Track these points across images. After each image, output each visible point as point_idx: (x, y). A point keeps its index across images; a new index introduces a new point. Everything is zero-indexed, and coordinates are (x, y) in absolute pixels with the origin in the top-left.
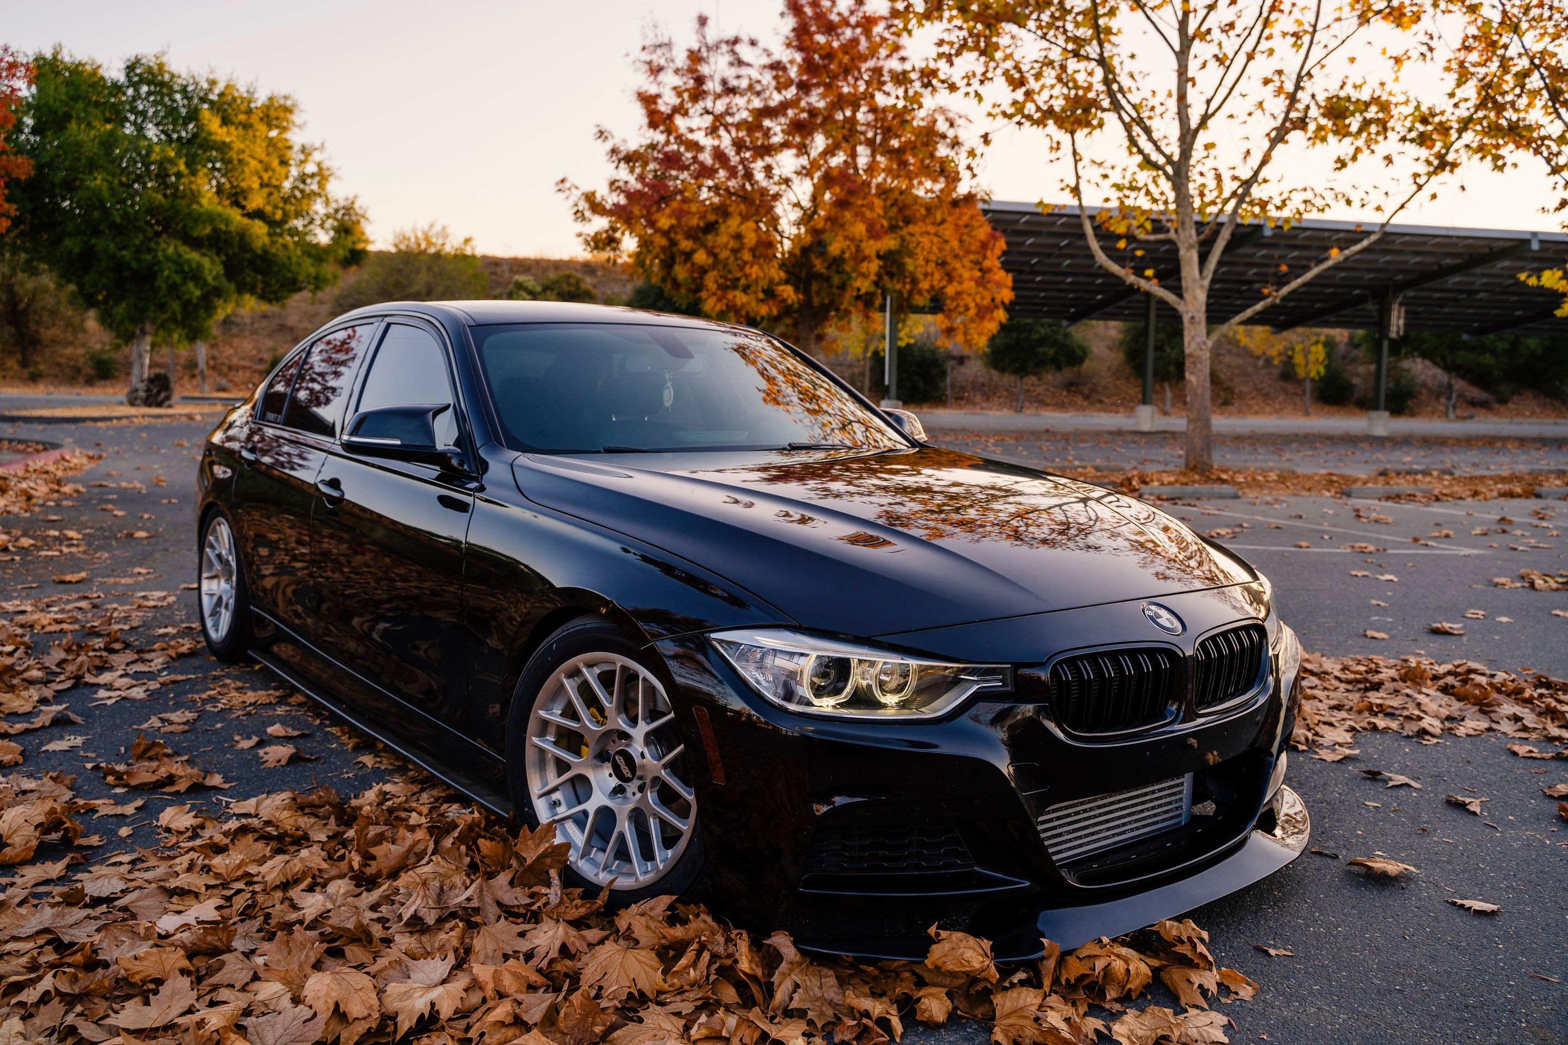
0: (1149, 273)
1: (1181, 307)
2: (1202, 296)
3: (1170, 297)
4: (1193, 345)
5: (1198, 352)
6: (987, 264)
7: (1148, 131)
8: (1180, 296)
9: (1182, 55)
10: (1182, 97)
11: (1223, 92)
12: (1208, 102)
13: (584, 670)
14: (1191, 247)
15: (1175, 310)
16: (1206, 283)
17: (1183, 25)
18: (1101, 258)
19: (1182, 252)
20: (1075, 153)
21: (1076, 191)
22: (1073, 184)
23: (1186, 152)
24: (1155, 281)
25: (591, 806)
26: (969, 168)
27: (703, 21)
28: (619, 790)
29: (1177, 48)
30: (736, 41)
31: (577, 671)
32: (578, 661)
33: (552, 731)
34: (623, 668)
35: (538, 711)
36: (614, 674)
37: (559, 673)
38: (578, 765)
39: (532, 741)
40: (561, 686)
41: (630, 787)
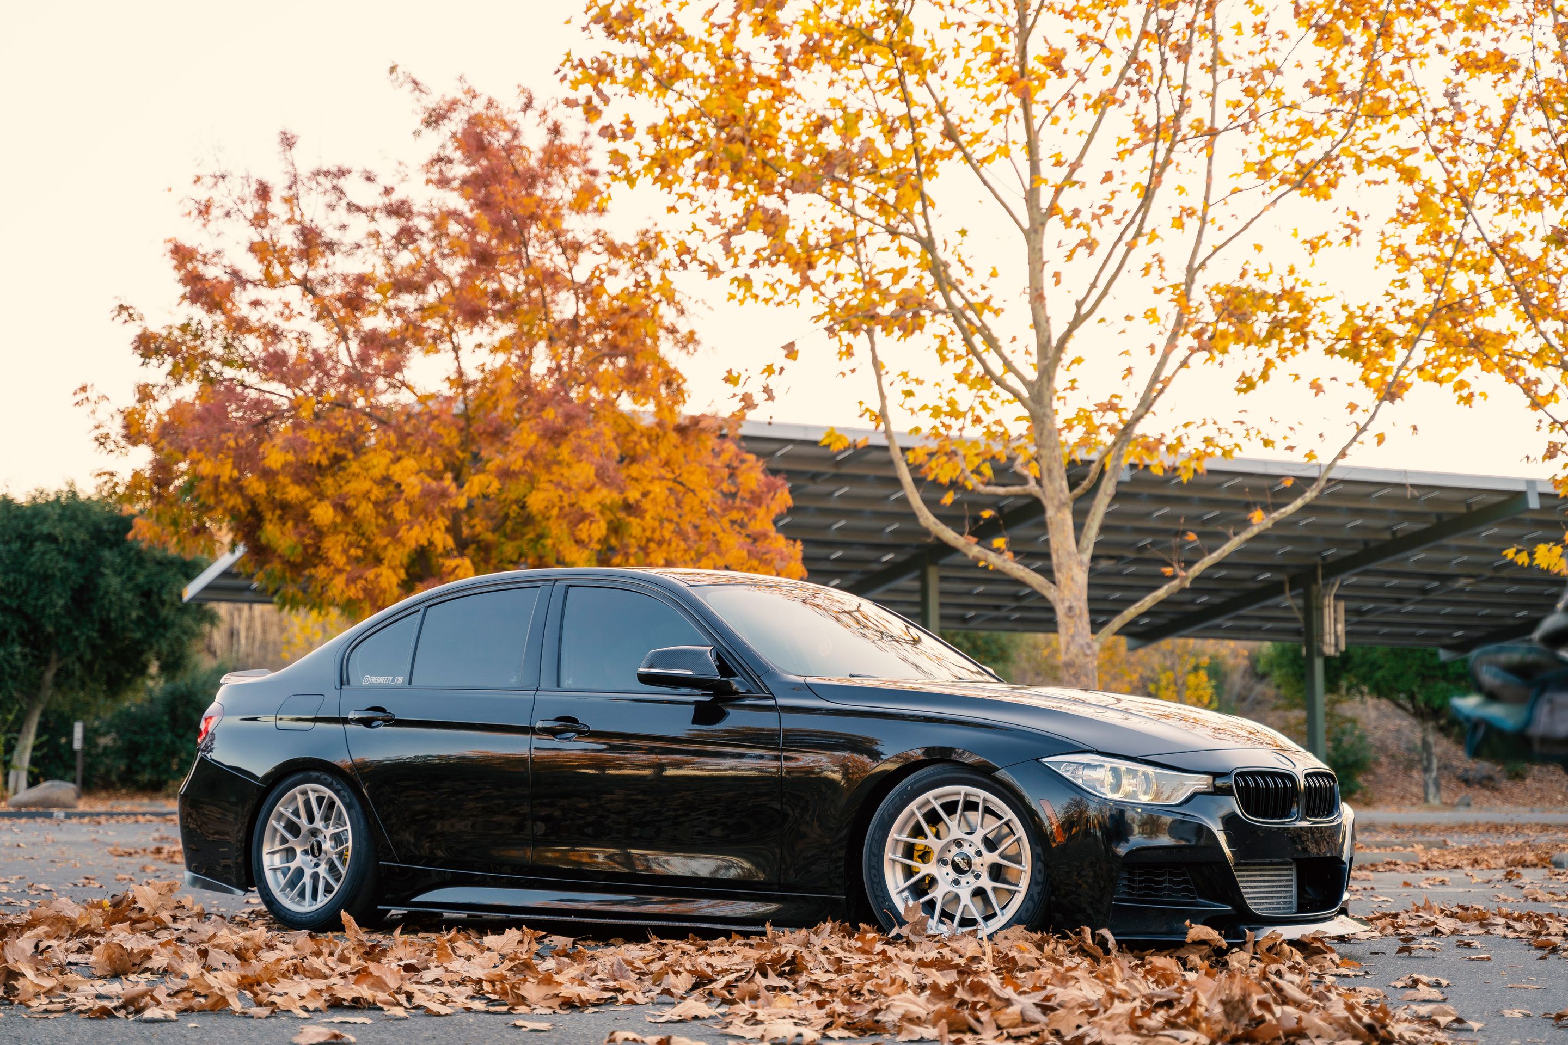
0: (999, 542)
1: (1051, 593)
2: (1082, 578)
3: (1036, 580)
4: (1074, 649)
5: (1081, 660)
7: (991, 342)
8: (1048, 573)
9: (1034, 233)
10: (1037, 298)
11: (1096, 293)
12: (1079, 305)
13: (933, 801)
14: (1062, 505)
15: (1043, 598)
16: (1086, 557)
17: (1031, 197)
18: (927, 519)
19: (1050, 513)
20: (876, 364)
21: (882, 416)
22: (876, 408)
23: (1047, 371)
24: (1008, 555)
25: (938, 894)
26: (767, 390)
27: (288, 141)
28: (956, 882)
29: (1026, 225)
30: (342, 173)
31: (928, 802)
32: (929, 795)
33: (901, 848)
34: (966, 795)
35: (893, 835)
36: (957, 802)
37: (913, 806)
38: (924, 869)
39: (888, 855)
40: (913, 814)
41: (964, 879)
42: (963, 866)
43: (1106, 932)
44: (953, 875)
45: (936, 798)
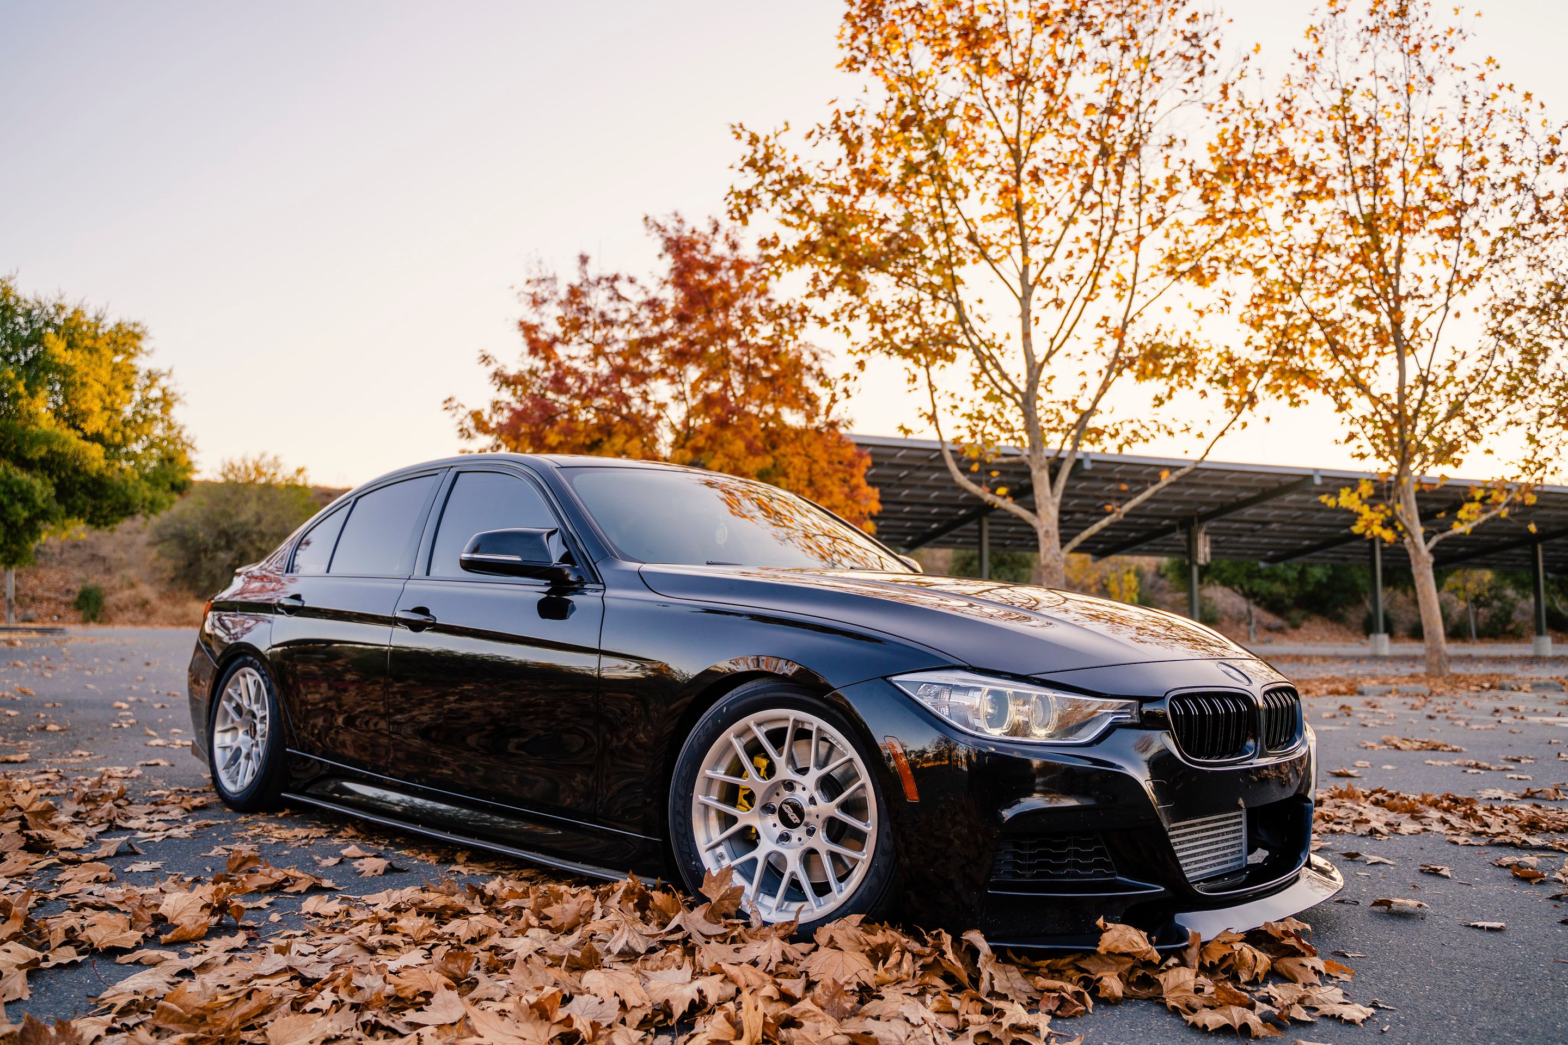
0: (1002, 491)
1: (1035, 522)
2: (1054, 513)
3: (1025, 514)
4: (1049, 557)
5: (1053, 564)
6: (854, 481)
7: (997, 366)
8: (1034, 511)
9: (1025, 300)
10: (1026, 336)
11: (1063, 334)
12: (1052, 340)
13: (755, 728)
14: (1042, 467)
15: (1030, 526)
16: (1057, 500)
17: (1024, 276)
18: (961, 478)
19: (1034, 472)
20: (930, 385)
21: (933, 418)
22: (930, 412)
23: (1033, 383)
24: (1009, 499)
25: (760, 854)
26: (846, 391)
27: (584, 260)
28: (784, 838)
29: (1020, 294)
30: (616, 278)
31: (748, 729)
32: (750, 720)
33: (716, 788)
34: (796, 721)
35: (705, 771)
36: (786, 729)
37: (729, 734)
38: (746, 817)
39: (699, 797)
40: (730, 745)
41: (795, 834)
42: (794, 818)
43: (975, 937)
44: (781, 828)
45: (759, 725)
